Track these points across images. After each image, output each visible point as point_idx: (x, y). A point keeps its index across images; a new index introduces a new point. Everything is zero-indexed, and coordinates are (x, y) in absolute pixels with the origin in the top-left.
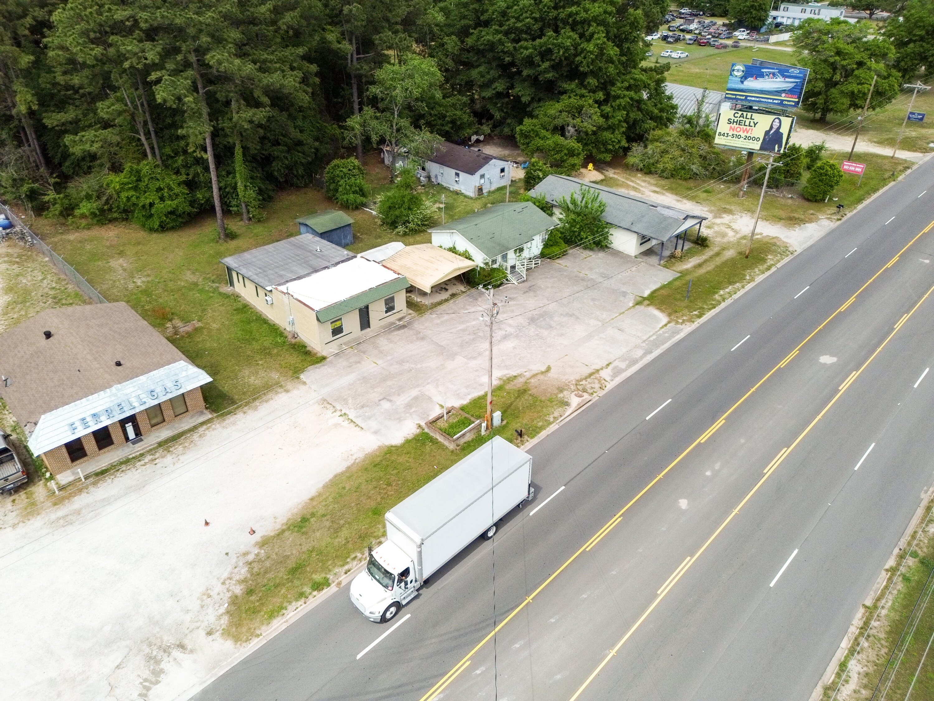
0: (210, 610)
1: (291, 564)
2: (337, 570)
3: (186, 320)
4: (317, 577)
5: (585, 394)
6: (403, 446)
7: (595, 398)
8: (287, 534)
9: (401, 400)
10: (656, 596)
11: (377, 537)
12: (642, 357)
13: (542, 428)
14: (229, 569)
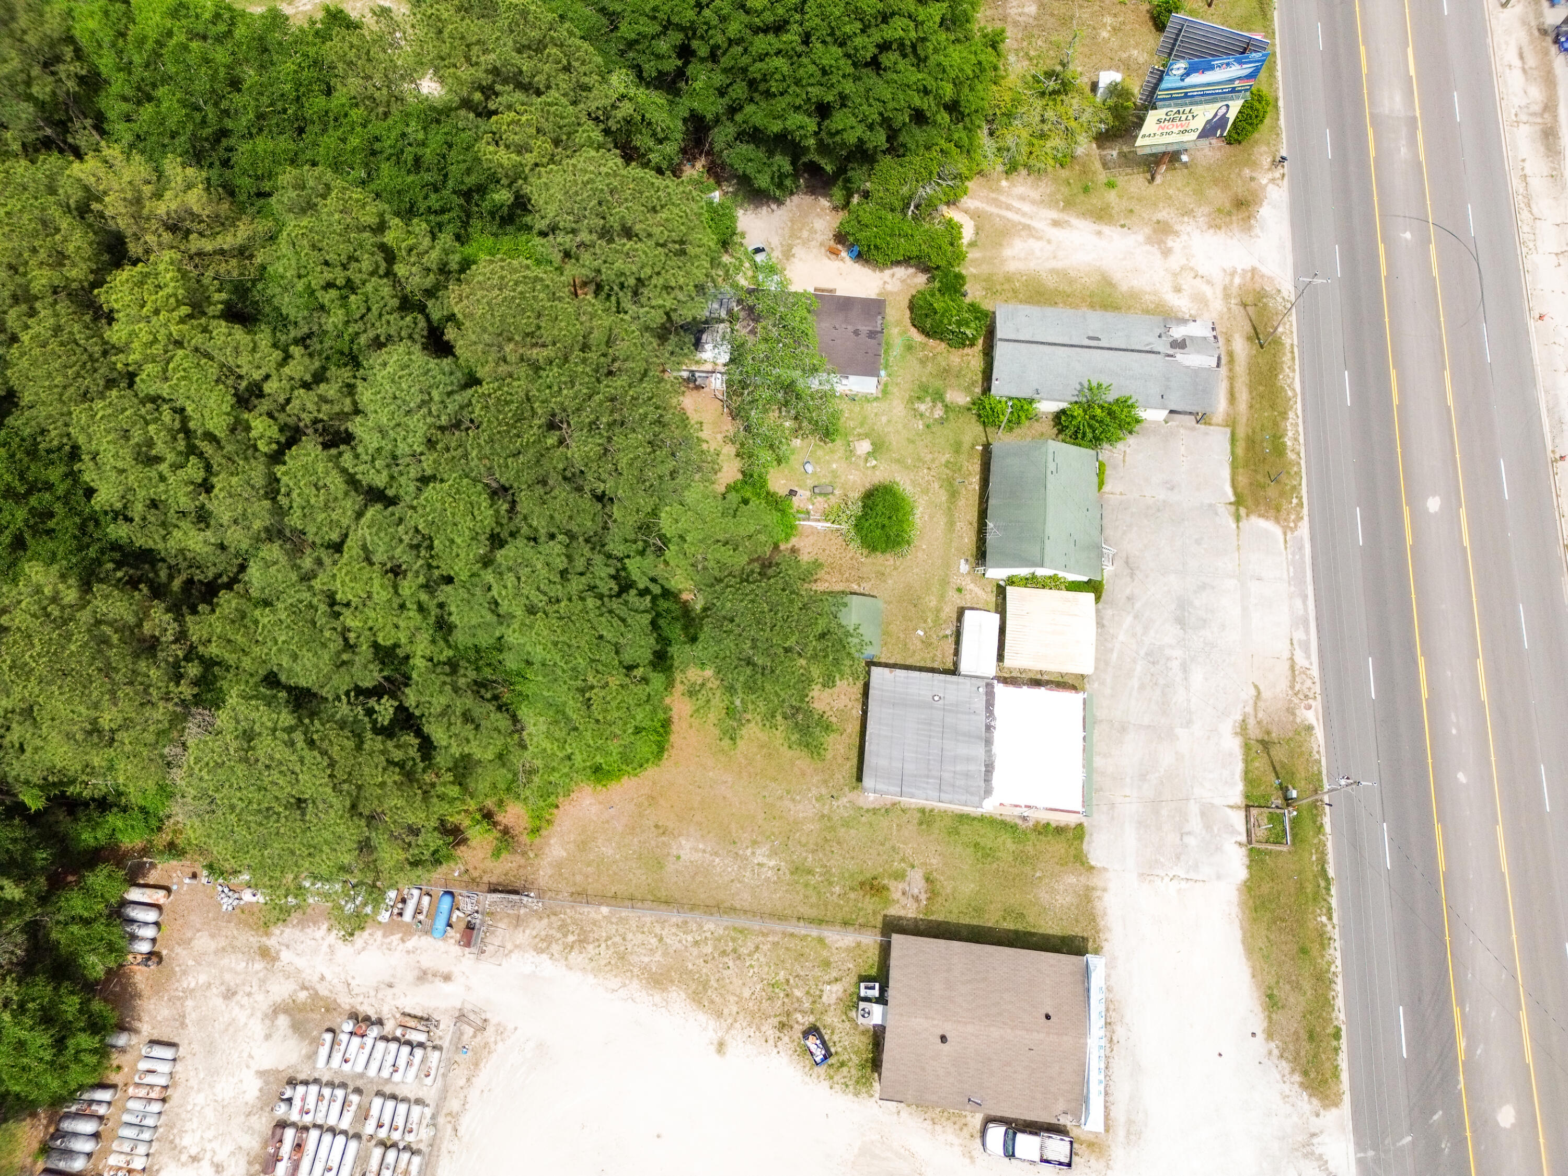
0: (1299, 1103)
1: (1304, 1035)
2: (1334, 1015)
3: (899, 876)
4: (1330, 1030)
5: (1310, 701)
6: (1251, 875)
7: (1319, 697)
8: (1274, 1016)
9: (1195, 823)
10: (1503, 874)
11: (1328, 971)
12: (1306, 609)
13: (1320, 773)
14: (1274, 1070)
